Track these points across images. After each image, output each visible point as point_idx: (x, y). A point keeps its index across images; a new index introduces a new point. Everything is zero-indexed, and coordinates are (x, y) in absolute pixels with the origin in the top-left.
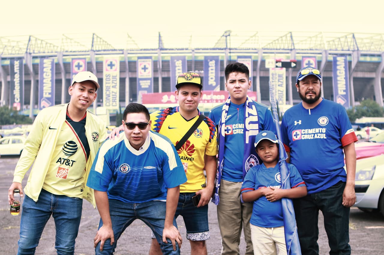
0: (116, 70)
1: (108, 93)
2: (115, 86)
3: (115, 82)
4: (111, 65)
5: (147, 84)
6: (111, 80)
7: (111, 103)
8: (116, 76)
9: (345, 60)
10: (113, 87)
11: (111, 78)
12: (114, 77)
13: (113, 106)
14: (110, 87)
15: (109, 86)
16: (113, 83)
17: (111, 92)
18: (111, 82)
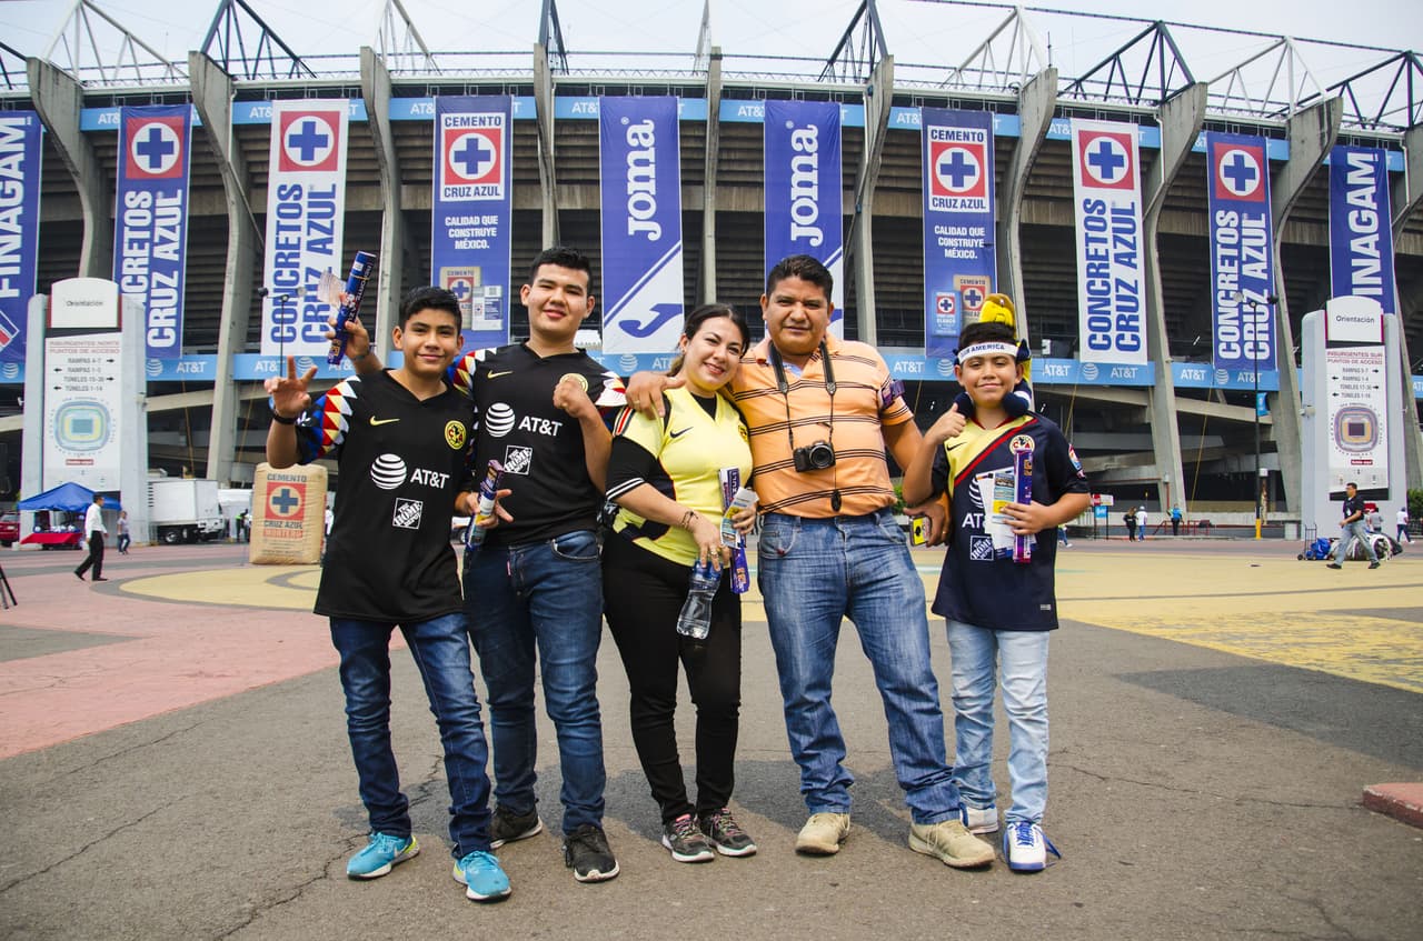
0: (330, 164)
1: (286, 275)
2: (324, 242)
3: (326, 223)
4: (308, 141)
5: (480, 232)
6: (306, 210)
7: (299, 325)
8: (332, 195)
9: (1379, 166)
10: (311, 246)
11: (304, 202)
12: (321, 199)
13: (308, 339)
14: (297, 246)
15: (293, 241)
16: (311, 225)
17: (302, 271)
18: (303, 221)
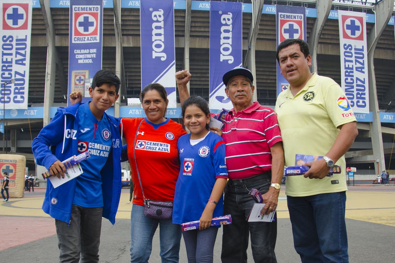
0: (24, 27)
1: (7, 74)
2: (22, 60)
3: (23, 52)
4: (15, 17)
5: (89, 56)
6: (15, 47)
7: (12, 96)
8: (25, 40)
10: (17, 62)
11: (14, 43)
12: (21, 42)
13: (15, 102)
14: (11, 62)
15: (9, 60)
16: (17, 53)
17: (13, 73)
18: (13, 51)
